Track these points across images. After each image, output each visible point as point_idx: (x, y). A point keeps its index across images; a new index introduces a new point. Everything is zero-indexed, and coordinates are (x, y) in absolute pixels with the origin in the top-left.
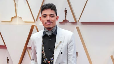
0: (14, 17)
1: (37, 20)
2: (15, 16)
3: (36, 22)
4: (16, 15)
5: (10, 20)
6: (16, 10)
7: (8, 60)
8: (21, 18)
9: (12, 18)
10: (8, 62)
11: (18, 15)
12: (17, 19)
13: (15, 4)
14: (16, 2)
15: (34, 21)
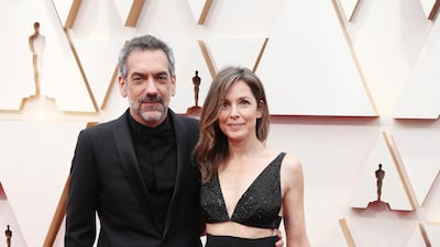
0: (32, 97)
1: (103, 107)
2: (34, 93)
3: (101, 111)
4: (38, 92)
5: (17, 108)
6: (36, 76)
7: (9, 233)
8: (53, 100)
9: (25, 100)
10: (9, 241)
11: (42, 92)
12: (41, 102)
13: (35, 57)
14: (37, 52)
15: (93, 110)
